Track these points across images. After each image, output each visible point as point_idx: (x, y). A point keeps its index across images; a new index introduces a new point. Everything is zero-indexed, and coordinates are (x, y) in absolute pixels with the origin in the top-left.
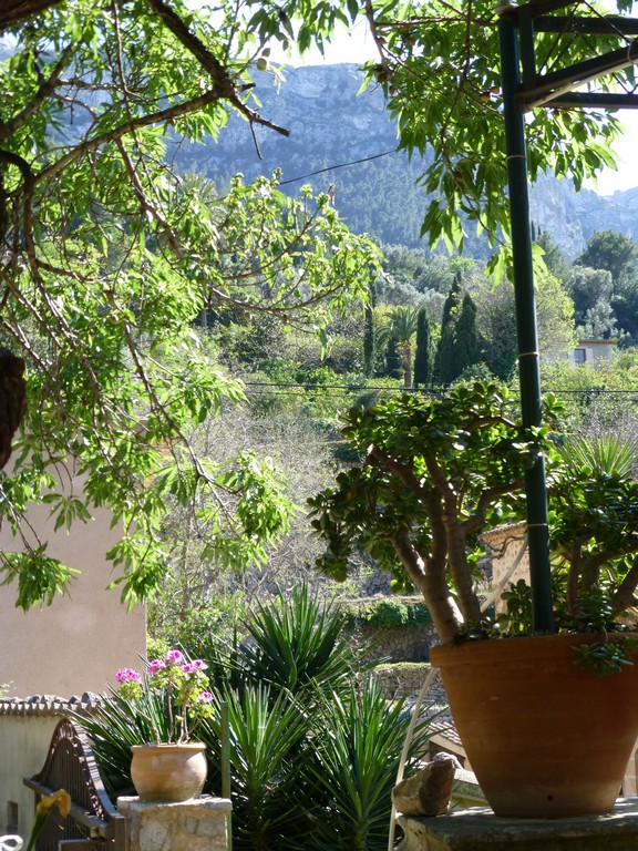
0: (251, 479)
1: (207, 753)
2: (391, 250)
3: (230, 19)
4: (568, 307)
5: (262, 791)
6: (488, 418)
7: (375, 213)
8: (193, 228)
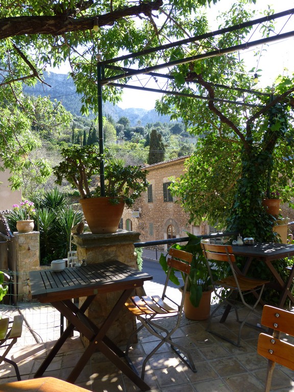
0: (43, 164)
1: (34, 222)
2: (78, 117)
3: (37, 57)
4: (115, 132)
5: (47, 230)
6: (92, 152)
7: (75, 109)
8: (29, 107)
